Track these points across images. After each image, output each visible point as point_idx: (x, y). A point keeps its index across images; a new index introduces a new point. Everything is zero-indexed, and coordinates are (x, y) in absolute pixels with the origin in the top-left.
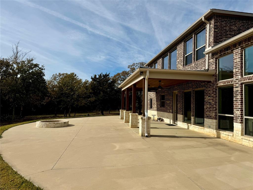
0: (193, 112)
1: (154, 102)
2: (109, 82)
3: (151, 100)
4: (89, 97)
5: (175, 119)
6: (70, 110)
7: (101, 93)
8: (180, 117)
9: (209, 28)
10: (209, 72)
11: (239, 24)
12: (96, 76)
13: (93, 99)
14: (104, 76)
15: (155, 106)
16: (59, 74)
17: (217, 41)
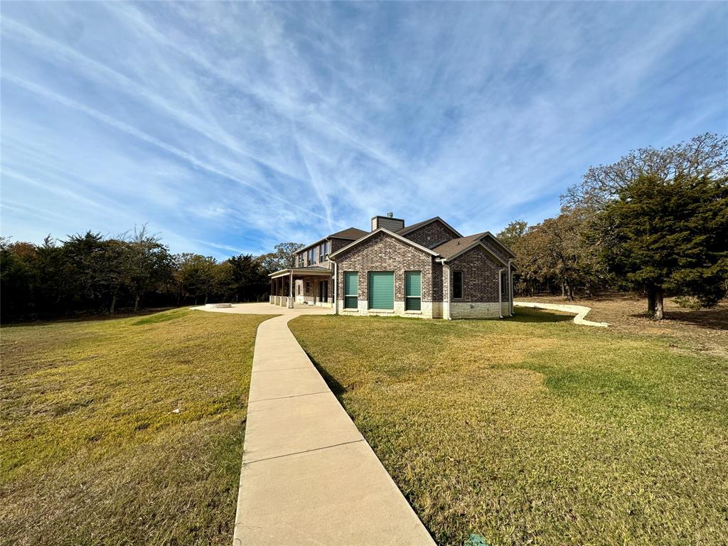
0: (323, 299)
1: (302, 288)
2: (251, 265)
3: (299, 286)
4: (229, 284)
5: (315, 301)
6: (207, 299)
7: (243, 278)
8: (318, 298)
9: (329, 244)
10: (328, 271)
11: (346, 242)
12: (234, 258)
13: (234, 286)
14: (245, 258)
15: (302, 292)
16: (184, 254)
17: (333, 251)
